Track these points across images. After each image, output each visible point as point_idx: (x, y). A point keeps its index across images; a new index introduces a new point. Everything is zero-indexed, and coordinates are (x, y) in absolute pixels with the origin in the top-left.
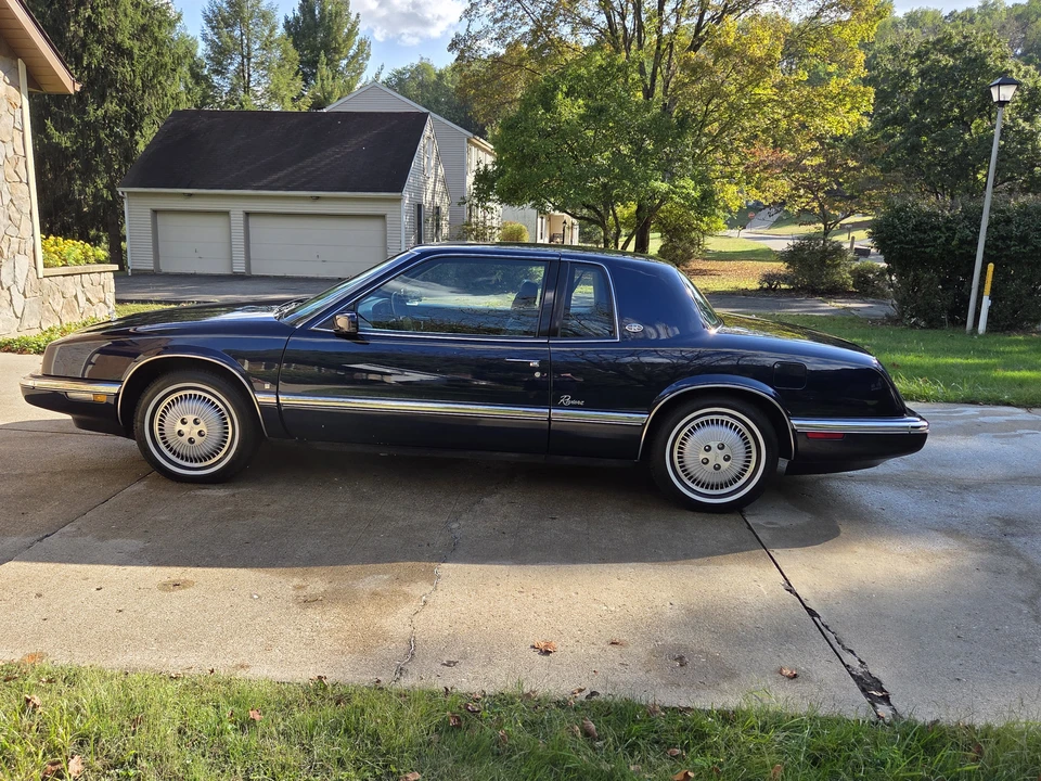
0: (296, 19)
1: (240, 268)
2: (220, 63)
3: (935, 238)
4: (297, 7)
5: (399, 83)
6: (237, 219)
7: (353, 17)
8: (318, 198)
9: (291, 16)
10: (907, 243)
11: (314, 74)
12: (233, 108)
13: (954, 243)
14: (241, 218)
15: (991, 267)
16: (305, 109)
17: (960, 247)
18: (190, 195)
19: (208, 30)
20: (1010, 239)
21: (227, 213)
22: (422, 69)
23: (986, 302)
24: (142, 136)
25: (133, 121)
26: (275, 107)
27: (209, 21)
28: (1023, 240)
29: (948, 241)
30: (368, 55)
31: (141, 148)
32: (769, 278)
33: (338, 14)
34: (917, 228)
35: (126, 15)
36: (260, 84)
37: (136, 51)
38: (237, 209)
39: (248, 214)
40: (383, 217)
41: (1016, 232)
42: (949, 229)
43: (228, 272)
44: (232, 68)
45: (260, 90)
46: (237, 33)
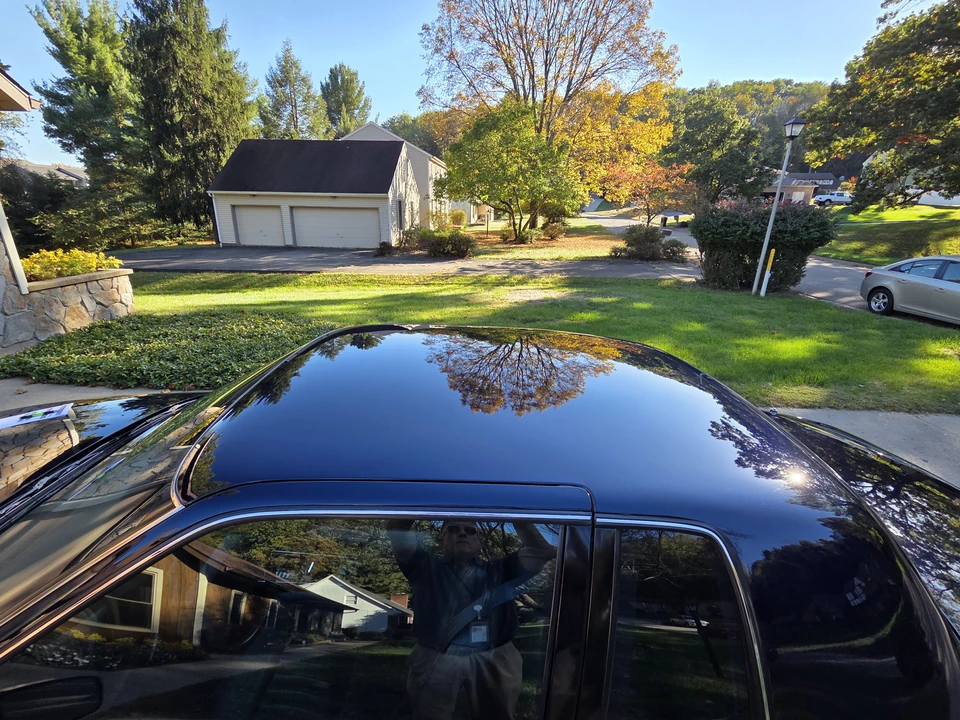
0: (327, 84)
1: (290, 242)
2: (278, 110)
3: (735, 232)
4: (328, 77)
5: (391, 126)
6: (286, 212)
7: (361, 84)
8: (335, 197)
9: (324, 83)
10: (718, 234)
11: (339, 119)
12: (287, 138)
13: (748, 234)
14: (288, 210)
15: (773, 251)
16: (331, 138)
17: (751, 237)
18: (254, 195)
19: (270, 89)
20: (786, 232)
21: (278, 207)
22: (403, 118)
23: (768, 275)
24: (224, 156)
25: (219, 147)
26: (313, 138)
27: (270, 83)
28: (794, 233)
29: (744, 233)
30: (370, 107)
31: (224, 163)
32: (615, 250)
33: (352, 81)
34: (725, 224)
35: (207, 75)
36: (303, 122)
37: (216, 99)
38: (285, 204)
39: (292, 208)
40: (377, 209)
41: (790, 228)
42: (744, 225)
43: (282, 245)
44: (286, 113)
45: (304, 128)
46: (288, 91)
